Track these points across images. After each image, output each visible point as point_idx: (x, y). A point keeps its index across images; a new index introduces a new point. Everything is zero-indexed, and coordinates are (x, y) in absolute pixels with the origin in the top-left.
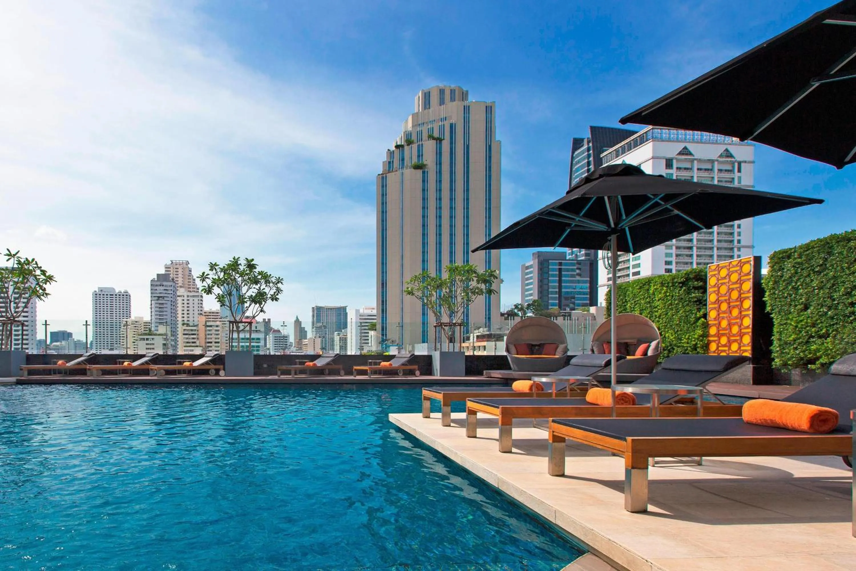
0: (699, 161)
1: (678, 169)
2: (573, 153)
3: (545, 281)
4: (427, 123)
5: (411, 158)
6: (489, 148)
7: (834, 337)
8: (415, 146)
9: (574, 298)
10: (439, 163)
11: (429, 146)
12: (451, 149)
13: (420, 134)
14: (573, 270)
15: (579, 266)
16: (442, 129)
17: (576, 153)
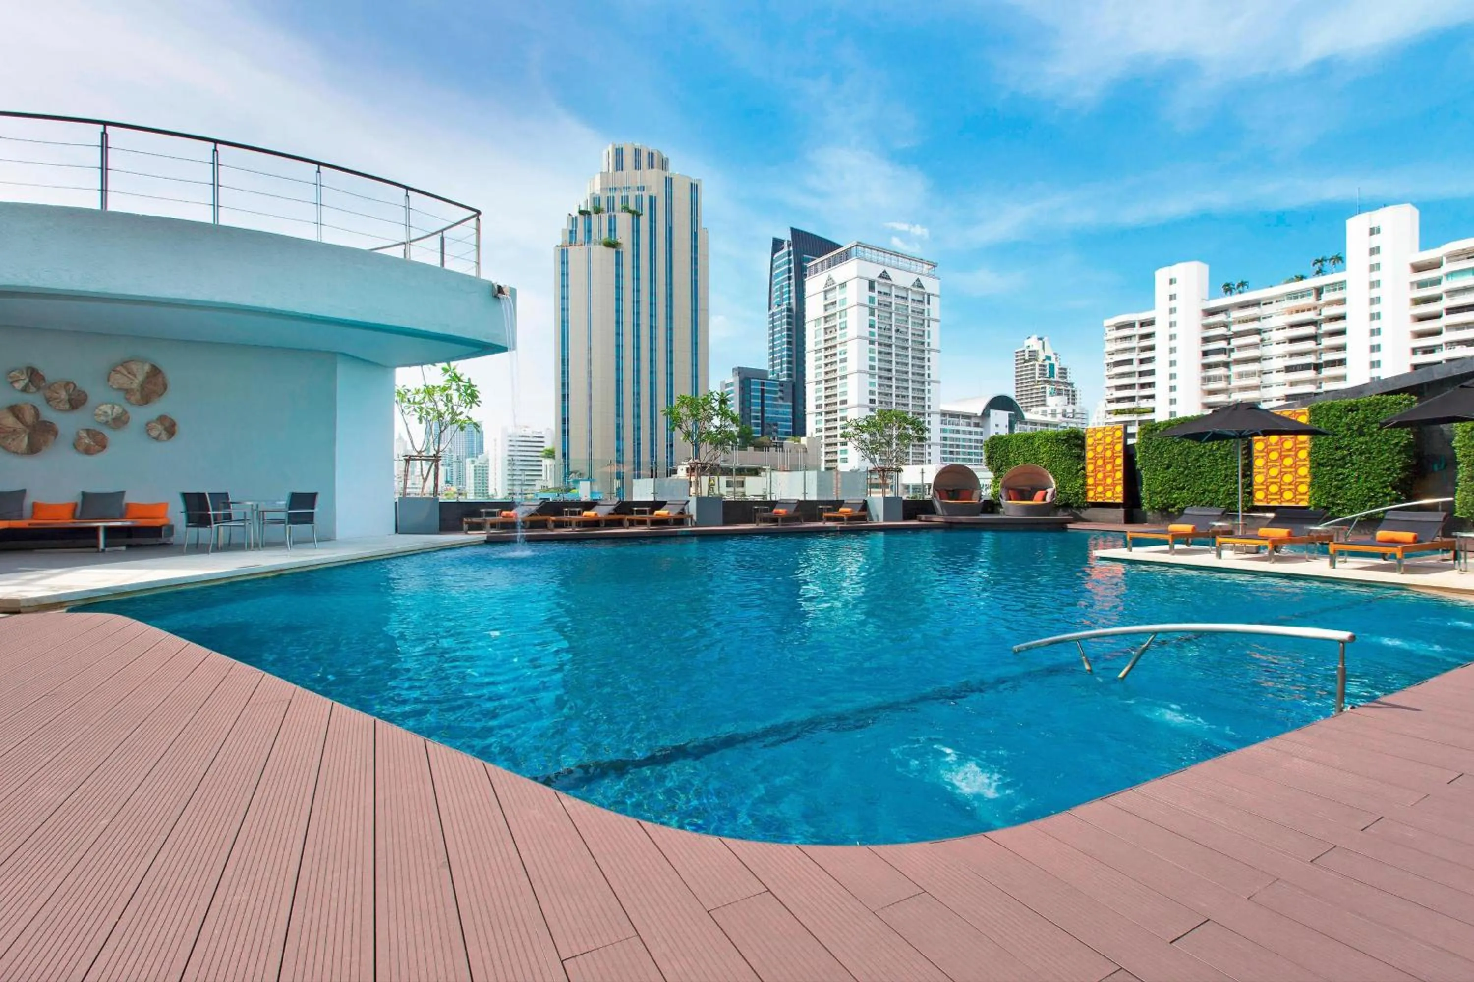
0: (897, 287)
1: (879, 292)
2: (773, 255)
3: (747, 404)
4: (620, 189)
5: (600, 231)
6: (695, 236)
7: (1188, 489)
8: (605, 216)
9: (776, 425)
10: (636, 245)
11: (624, 221)
12: (651, 228)
13: (610, 201)
14: (775, 392)
15: (782, 388)
16: (639, 200)
17: (777, 255)
